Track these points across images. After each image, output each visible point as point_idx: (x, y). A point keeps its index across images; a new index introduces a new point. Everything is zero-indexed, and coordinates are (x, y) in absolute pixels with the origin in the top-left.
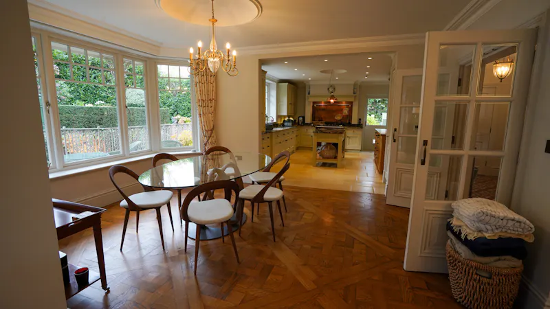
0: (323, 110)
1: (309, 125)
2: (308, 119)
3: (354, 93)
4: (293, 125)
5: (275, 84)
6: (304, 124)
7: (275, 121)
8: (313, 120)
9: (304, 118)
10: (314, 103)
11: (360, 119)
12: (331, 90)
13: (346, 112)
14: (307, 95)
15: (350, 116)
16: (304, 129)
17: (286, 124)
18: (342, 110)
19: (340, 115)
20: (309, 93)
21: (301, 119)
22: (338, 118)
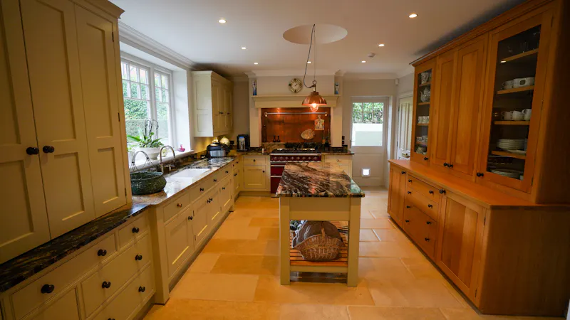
0: (281, 122)
1: (257, 150)
2: (255, 141)
3: (336, 93)
4: (227, 155)
5: (185, 71)
6: (248, 149)
7: (188, 150)
8: (263, 141)
9: (247, 138)
10: (264, 110)
11: (343, 138)
12: (295, 87)
13: (320, 125)
14: (251, 96)
15: (326, 133)
16: (248, 160)
17: (212, 153)
18: (313, 123)
19: (310, 130)
20: (255, 94)
21: (242, 139)
22: (307, 135)
